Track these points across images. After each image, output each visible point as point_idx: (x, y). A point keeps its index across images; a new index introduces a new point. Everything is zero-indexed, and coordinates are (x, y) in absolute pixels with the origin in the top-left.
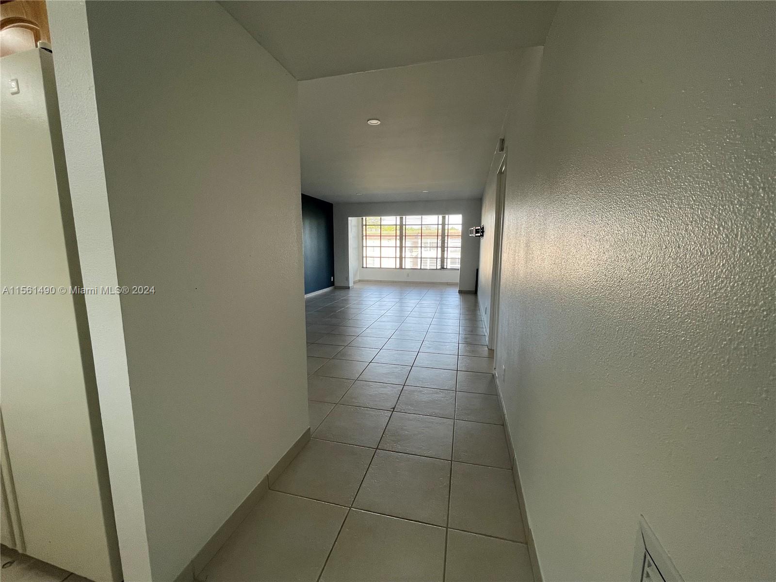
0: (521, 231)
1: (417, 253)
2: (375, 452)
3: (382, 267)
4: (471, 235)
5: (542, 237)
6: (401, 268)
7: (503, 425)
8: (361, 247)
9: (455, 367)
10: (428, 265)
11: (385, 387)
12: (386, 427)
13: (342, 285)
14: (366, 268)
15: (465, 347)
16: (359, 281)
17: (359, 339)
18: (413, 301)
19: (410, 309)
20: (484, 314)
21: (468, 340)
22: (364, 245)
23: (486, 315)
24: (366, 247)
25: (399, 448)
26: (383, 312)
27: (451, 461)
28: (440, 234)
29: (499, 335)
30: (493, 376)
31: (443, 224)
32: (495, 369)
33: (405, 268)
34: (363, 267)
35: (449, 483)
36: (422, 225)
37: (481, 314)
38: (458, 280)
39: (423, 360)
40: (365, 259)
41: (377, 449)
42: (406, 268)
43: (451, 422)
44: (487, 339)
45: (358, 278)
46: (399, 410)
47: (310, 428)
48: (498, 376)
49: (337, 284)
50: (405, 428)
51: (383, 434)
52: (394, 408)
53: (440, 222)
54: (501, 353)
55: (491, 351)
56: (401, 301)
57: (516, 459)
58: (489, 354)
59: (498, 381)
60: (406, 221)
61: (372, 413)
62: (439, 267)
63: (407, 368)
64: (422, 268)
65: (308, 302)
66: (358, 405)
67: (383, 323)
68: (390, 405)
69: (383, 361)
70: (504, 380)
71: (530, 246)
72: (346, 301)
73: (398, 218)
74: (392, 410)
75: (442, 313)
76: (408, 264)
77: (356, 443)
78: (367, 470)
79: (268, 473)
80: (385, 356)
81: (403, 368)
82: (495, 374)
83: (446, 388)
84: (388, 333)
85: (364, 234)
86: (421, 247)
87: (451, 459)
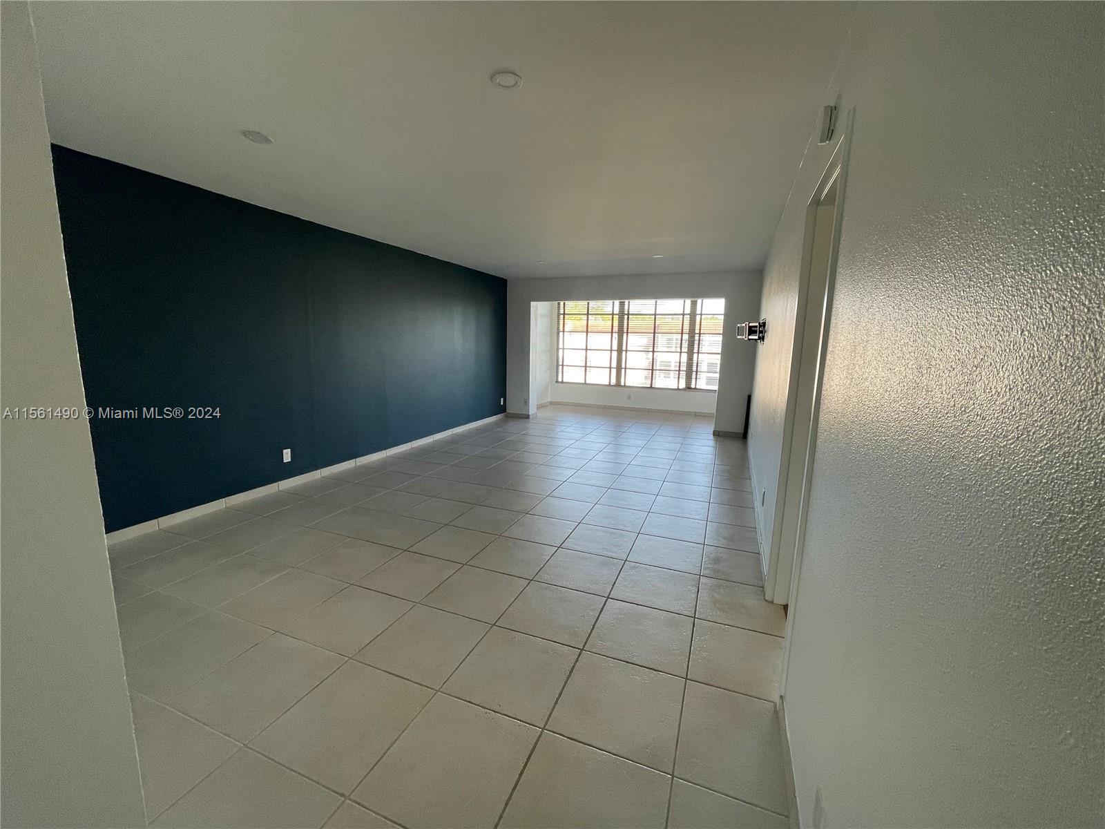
1: (645, 360)
3: (587, 382)
4: (738, 337)
6: (618, 384)
10: (664, 382)
13: (519, 412)
14: (562, 382)
16: (548, 405)
22: (561, 345)
24: (563, 349)
28: (686, 330)
31: (693, 314)
33: (625, 386)
34: (556, 382)
36: (655, 315)
38: (713, 409)
40: (560, 368)
42: (627, 384)
45: (548, 400)
49: (509, 410)
53: (688, 311)
60: (629, 309)
62: (682, 386)
64: (653, 386)
73: (617, 302)
76: (631, 379)
85: (561, 329)
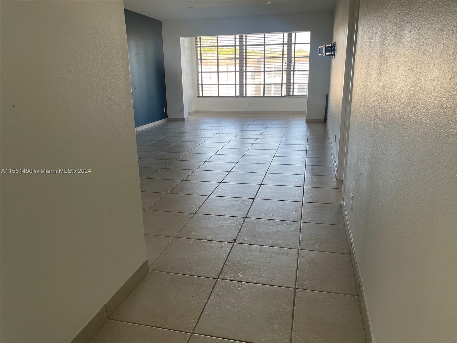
0: (375, 40)
1: (259, 79)
2: (216, 281)
3: (220, 95)
4: (320, 55)
5: (397, 42)
6: (241, 96)
7: (350, 254)
8: (196, 74)
9: (300, 199)
10: (273, 92)
11: (226, 220)
12: (227, 257)
13: (176, 117)
14: (202, 97)
15: (312, 178)
16: (195, 113)
17: (197, 173)
18: (254, 133)
19: (252, 141)
20: (333, 142)
21: (315, 171)
22: (200, 70)
23: (335, 144)
24: (202, 73)
25: (241, 277)
26: (222, 145)
27: (295, 288)
28: (285, 55)
29: (349, 162)
30: (341, 206)
31: (290, 44)
32: (343, 199)
33: (246, 96)
34: (199, 96)
35: (292, 308)
36: (264, 45)
37: (331, 144)
38: (305, 109)
39: (265, 192)
40: (200, 86)
41: (218, 278)
43: (295, 252)
44: (336, 169)
45: (194, 109)
46: (240, 242)
47: (147, 260)
48: (346, 205)
49: (169, 116)
50: (247, 258)
51: (224, 264)
52: (235, 240)
53: (286, 41)
54: (350, 181)
55: (340, 182)
56: (242, 132)
57: (363, 285)
58: (337, 184)
59: (346, 212)
60: (246, 41)
61: (212, 244)
62: (284, 94)
63: (249, 201)
64: (265, 96)
65: (140, 137)
66: (197, 237)
67: (223, 157)
68: (231, 236)
69: (223, 194)
70: (352, 209)
71: (384, 55)
72: (181, 134)
73: (237, 36)
74: (233, 241)
75: (287, 144)
76: (250, 91)
77: (196, 274)
78: (209, 298)
79: (106, 303)
80: (226, 189)
81: (244, 200)
82: (343, 204)
83: (290, 219)
84: (228, 167)
85: (199, 58)
86: (264, 71)
87: (294, 287)
